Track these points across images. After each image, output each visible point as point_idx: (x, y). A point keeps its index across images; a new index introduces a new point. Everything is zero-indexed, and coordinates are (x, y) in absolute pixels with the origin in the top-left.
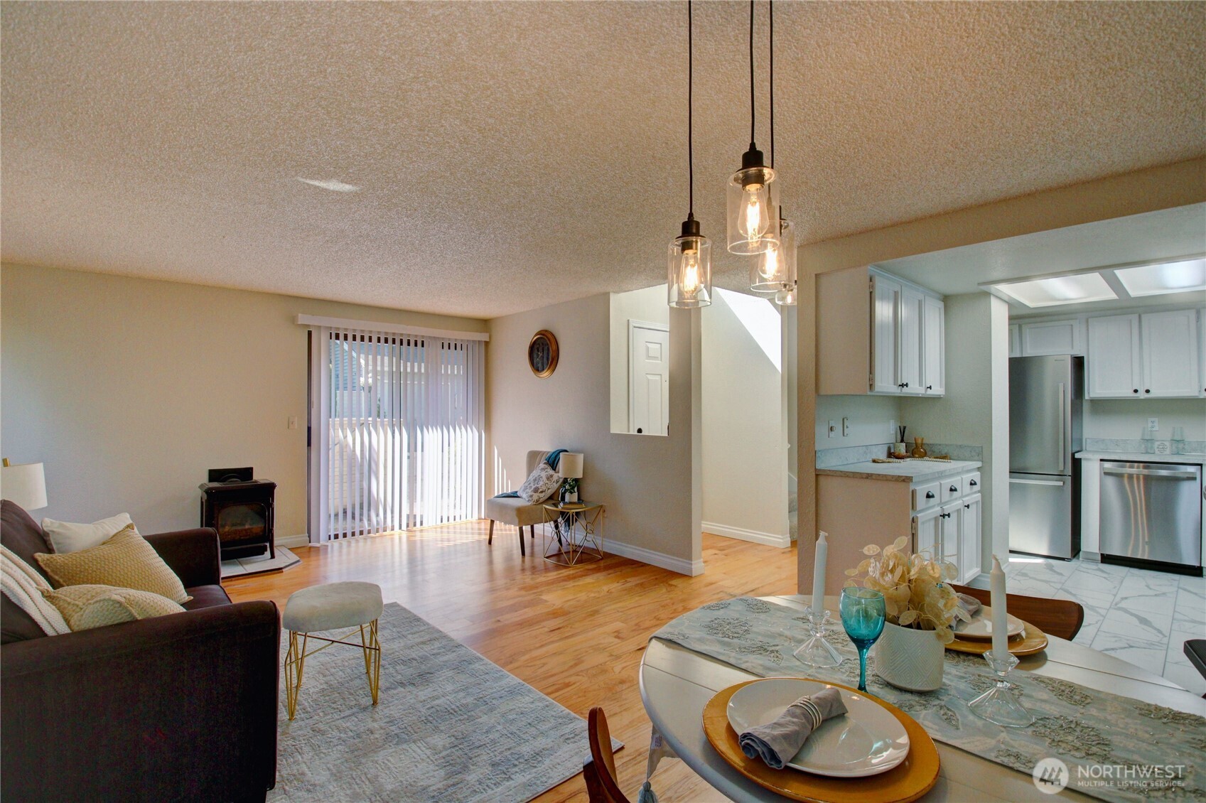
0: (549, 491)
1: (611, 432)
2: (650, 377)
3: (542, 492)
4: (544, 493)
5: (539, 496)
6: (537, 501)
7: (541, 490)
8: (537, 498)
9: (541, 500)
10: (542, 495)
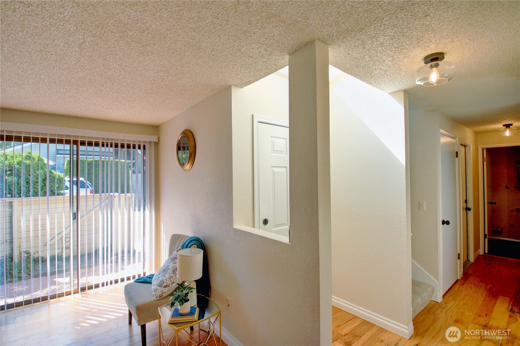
0: (174, 285)
1: (234, 227)
2: (275, 169)
3: (166, 287)
4: (168, 288)
5: (162, 291)
6: (160, 296)
7: (165, 284)
8: (161, 293)
9: (165, 295)
10: (165, 290)
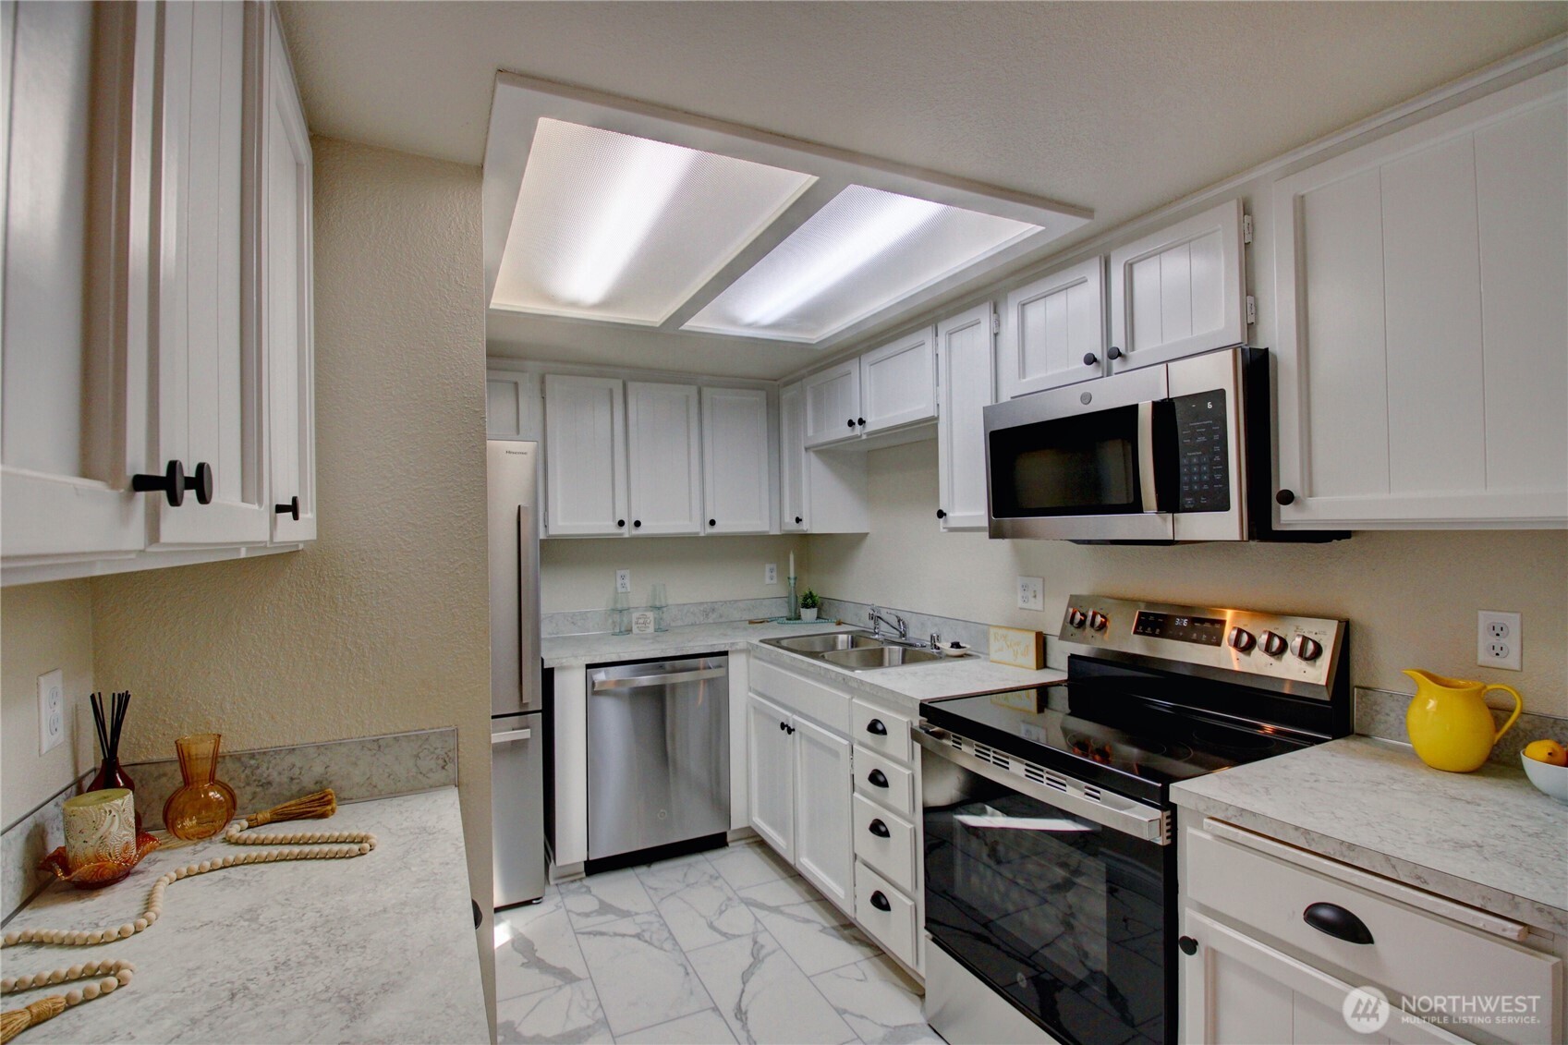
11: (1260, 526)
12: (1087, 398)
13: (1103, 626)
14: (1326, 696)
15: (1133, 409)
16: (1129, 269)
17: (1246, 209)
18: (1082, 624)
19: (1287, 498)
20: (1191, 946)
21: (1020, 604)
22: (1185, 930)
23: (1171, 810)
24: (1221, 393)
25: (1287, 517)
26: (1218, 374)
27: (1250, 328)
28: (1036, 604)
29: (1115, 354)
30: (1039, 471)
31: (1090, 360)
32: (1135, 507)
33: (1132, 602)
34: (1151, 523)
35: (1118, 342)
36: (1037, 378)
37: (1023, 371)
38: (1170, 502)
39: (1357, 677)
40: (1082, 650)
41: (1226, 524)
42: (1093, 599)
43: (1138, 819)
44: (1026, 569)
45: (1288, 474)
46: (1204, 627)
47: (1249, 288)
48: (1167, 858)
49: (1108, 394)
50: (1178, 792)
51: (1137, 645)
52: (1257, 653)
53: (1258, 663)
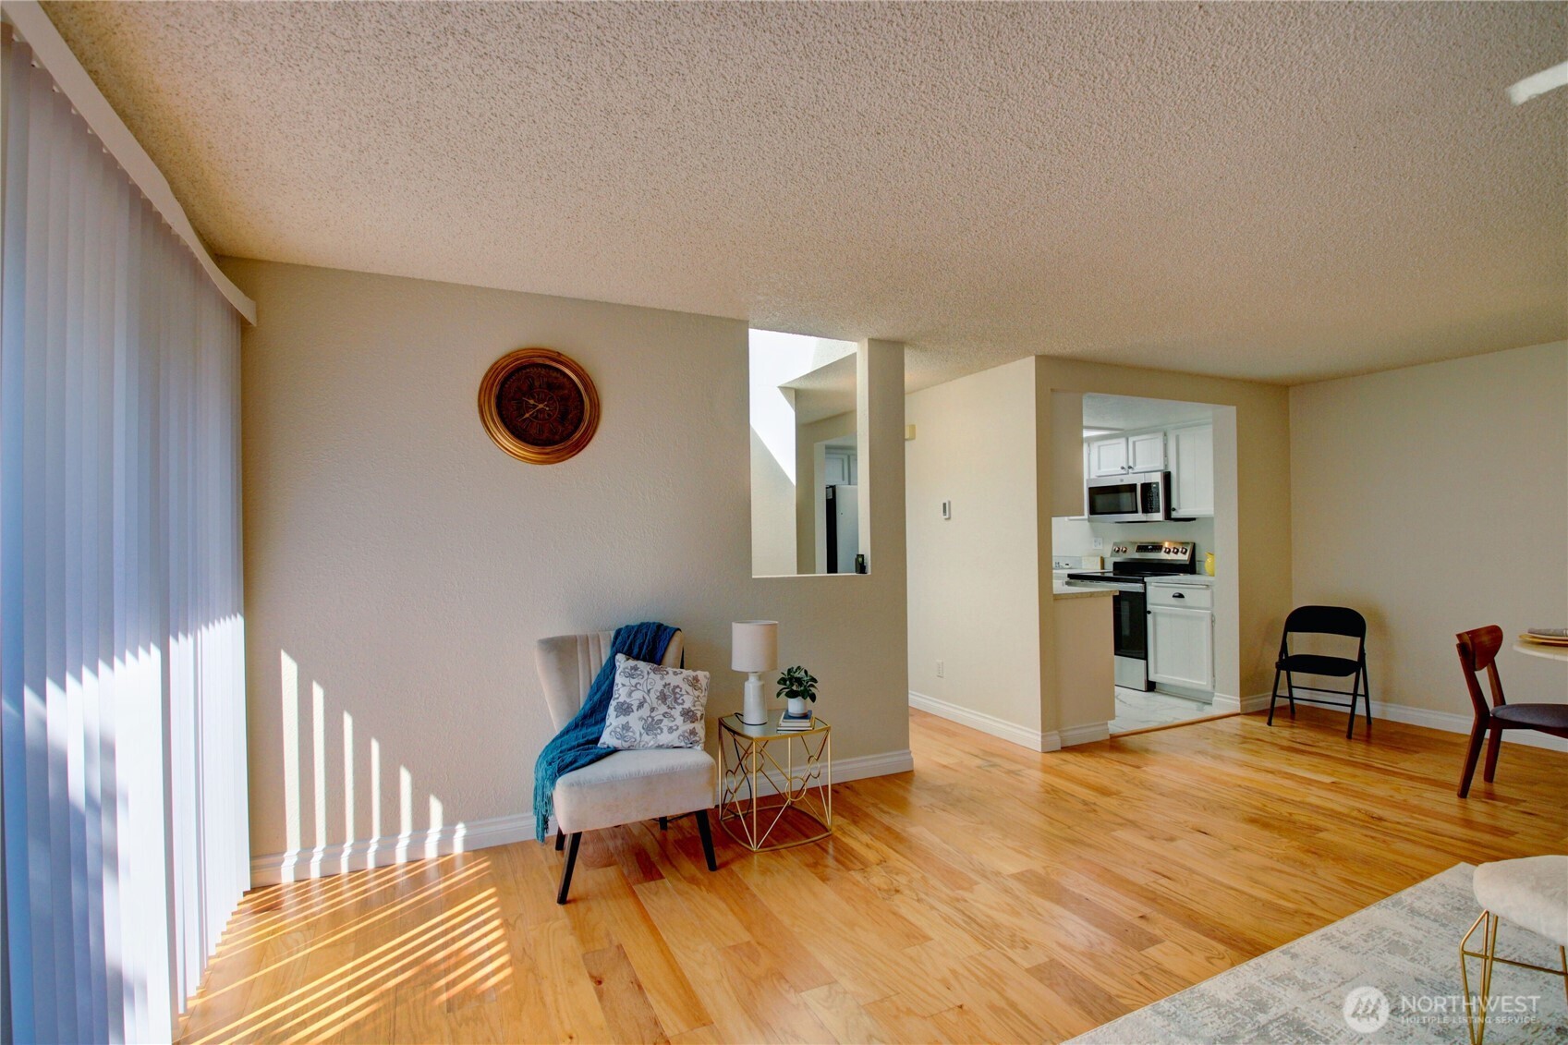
1: (754, 577)
11: (1168, 516)
12: (1122, 480)
13: (1125, 551)
14: (1188, 563)
15: (1136, 485)
16: (1134, 443)
17: (1165, 435)
18: (1118, 551)
19: (1174, 510)
20: (1149, 612)
21: (1094, 547)
22: (1148, 609)
23: (1145, 583)
24: (1157, 484)
25: (1174, 515)
26: (1157, 478)
27: (1166, 466)
28: (1100, 547)
29: (1130, 467)
30: (1100, 500)
31: (1123, 468)
32: (1136, 512)
33: (1136, 543)
34: (1140, 516)
35: (1131, 464)
36: (1104, 471)
37: (1099, 468)
38: (1146, 510)
39: (1197, 558)
40: (1118, 559)
41: (1159, 516)
42: (1121, 543)
43: (1137, 587)
44: (1096, 534)
45: (1174, 504)
46: (1157, 548)
47: (1166, 455)
48: (1144, 595)
49: (1128, 480)
50: (1146, 579)
51: (1137, 556)
52: (1171, 553)
53: (1172, 557)
